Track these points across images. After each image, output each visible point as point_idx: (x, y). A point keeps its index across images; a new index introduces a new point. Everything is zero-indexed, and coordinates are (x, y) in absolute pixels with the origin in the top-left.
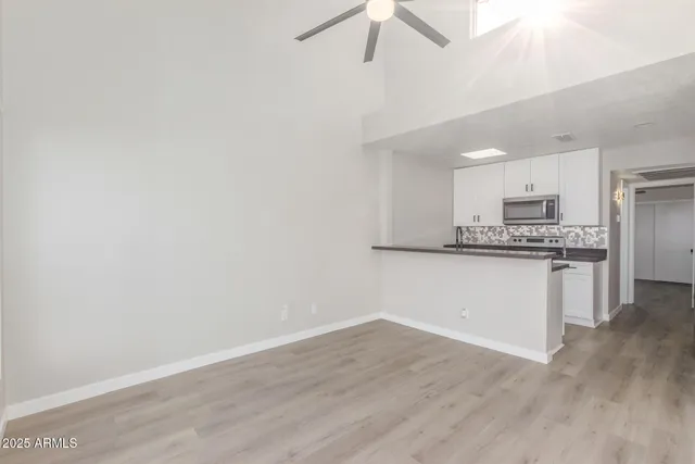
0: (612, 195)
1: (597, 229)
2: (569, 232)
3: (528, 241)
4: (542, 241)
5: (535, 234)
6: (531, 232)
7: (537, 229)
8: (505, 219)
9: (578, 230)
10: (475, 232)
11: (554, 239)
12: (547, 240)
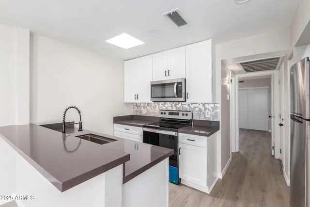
0: (223, 81)
1: (213, 105)
2: (195, 107)
3: (170, 114)
4: (177, 114)
5: (174, 109)
6: (172, 107)
7: (176, 105)
8: (152, 98)
9: (201, 107)
10: (140, 106)
11: (185, 113)
12: (181, 113)
